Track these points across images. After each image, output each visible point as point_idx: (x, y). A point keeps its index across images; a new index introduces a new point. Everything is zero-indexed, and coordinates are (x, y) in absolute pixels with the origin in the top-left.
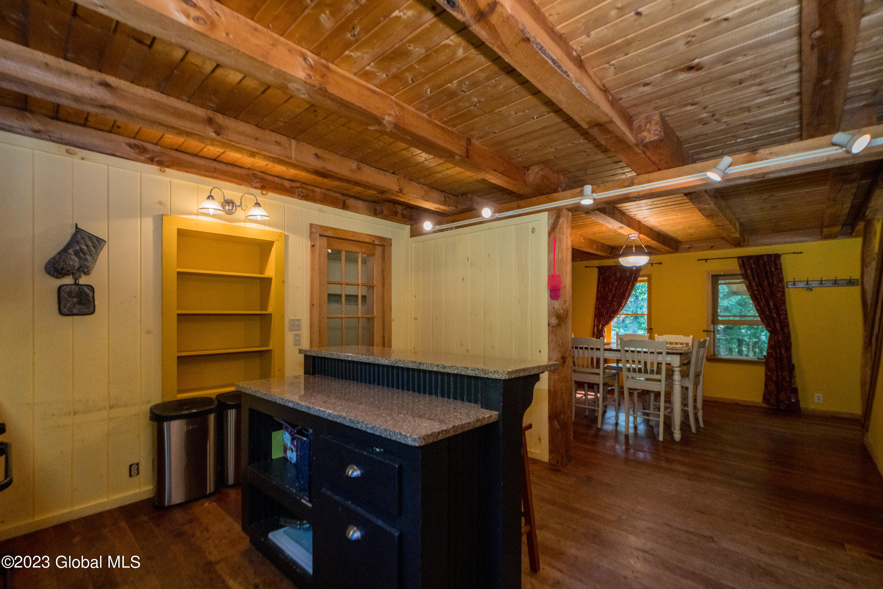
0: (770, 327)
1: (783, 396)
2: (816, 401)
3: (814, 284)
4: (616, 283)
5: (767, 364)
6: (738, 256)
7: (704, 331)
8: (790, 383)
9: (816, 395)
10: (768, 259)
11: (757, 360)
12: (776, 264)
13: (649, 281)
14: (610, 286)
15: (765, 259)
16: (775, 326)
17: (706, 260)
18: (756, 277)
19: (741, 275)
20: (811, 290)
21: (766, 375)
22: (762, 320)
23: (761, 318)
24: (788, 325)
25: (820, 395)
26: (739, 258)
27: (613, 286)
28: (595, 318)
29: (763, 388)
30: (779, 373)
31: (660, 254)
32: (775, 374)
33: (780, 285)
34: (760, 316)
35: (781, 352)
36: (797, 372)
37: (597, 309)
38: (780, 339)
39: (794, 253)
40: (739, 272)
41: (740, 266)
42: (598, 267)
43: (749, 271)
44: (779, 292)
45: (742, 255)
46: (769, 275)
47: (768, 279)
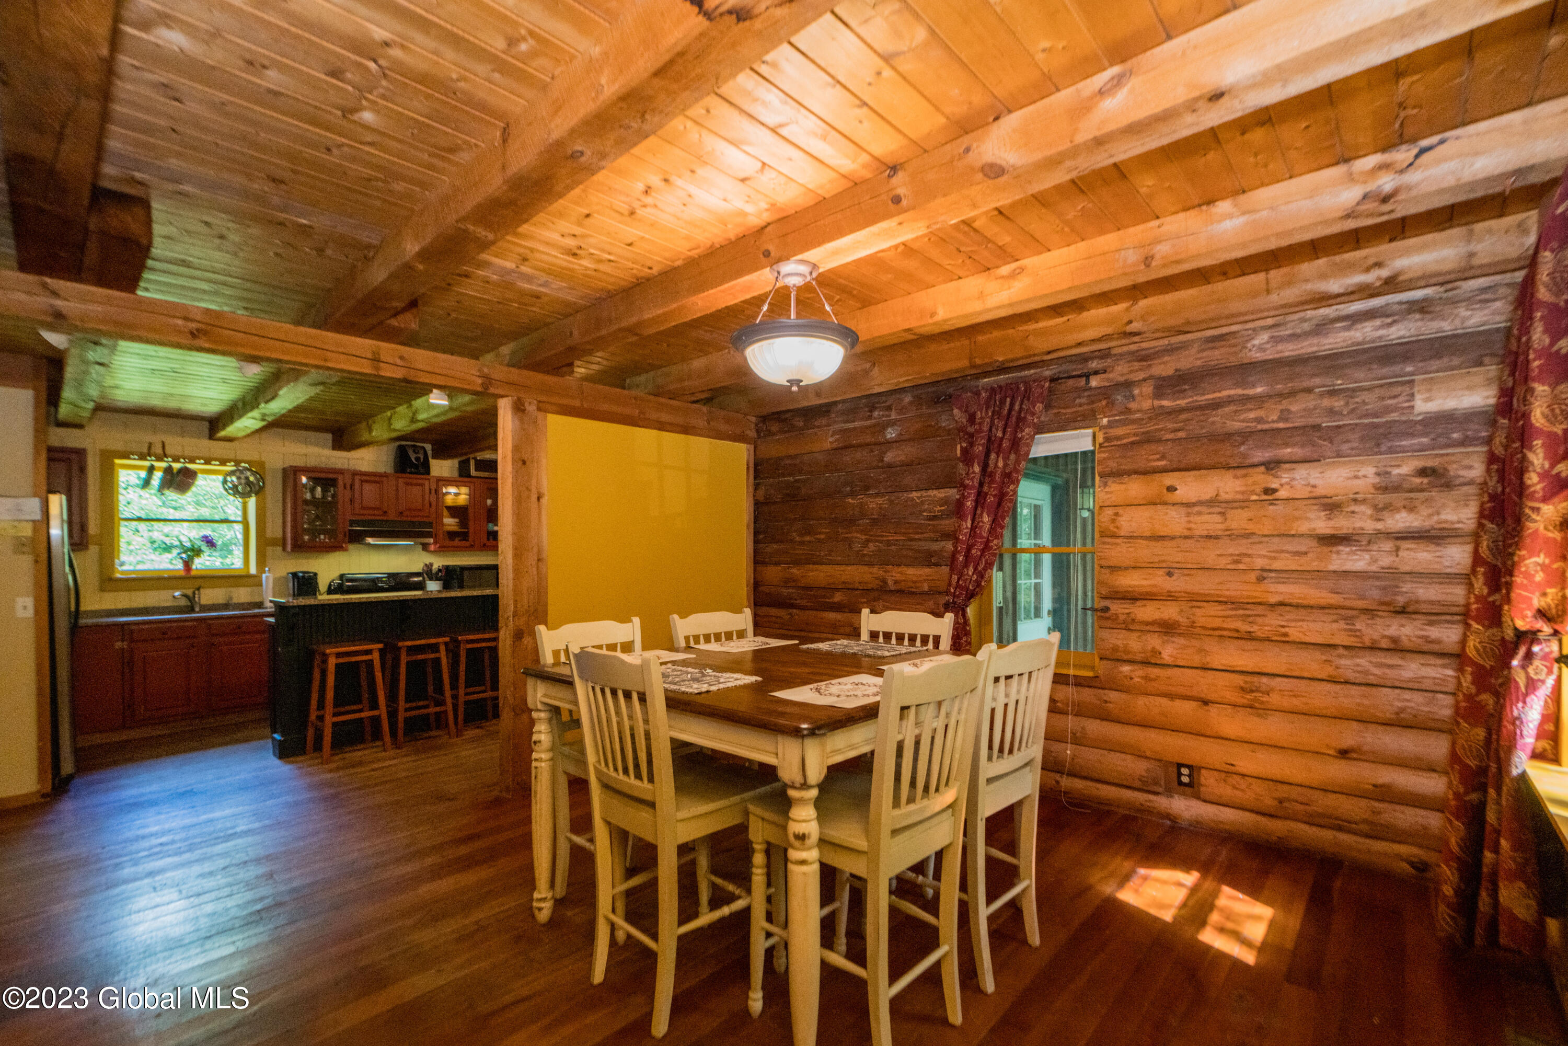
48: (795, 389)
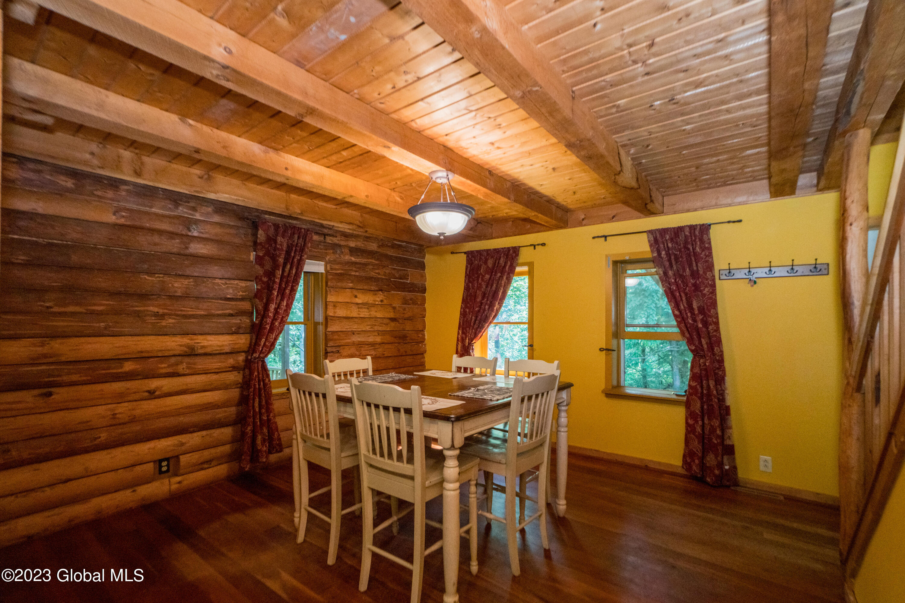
0: (694, 345)
1: (711, 460)
2: (762, 468)
3: (761, 273)
4: (487, 276)
5: (688, 405)
6: (650, 229)
7: (601, 350)
8: (722, 438)
9: (763, 457)
10: (690, 233)
11: (675, 397)
12: (702, 241)
13: (531, 274)
14: (480, 279)
15: (687, 233)
16: (700, 342)
17: (605, 237)
18: (673, 262)
19: (653, 260)
20: (755, 282)
21: (687, 423)
22: (682, 333)
23: (680, 328)
24: (719, 342)
25: (769, 458)
26: (650, 232)
27: (482, 280)
28: (459, 329)
29: (682, 445)
30: (706, 421)
31: (545, 231)
32: (700, 423)
33: (709, 274)
34: (678, 326)
35: (708, 386)
36: (734, 419)
37: (463, 314)
38: (707, 364)
39: (729, 222)
40: (649, 256)
41: (651, 246)
42: (465, 253)
43: (663, 253)
44: (706, 287)
45: (654, 228)
46: (693, 259)
47: (690, 266)
48: (442, 237)
